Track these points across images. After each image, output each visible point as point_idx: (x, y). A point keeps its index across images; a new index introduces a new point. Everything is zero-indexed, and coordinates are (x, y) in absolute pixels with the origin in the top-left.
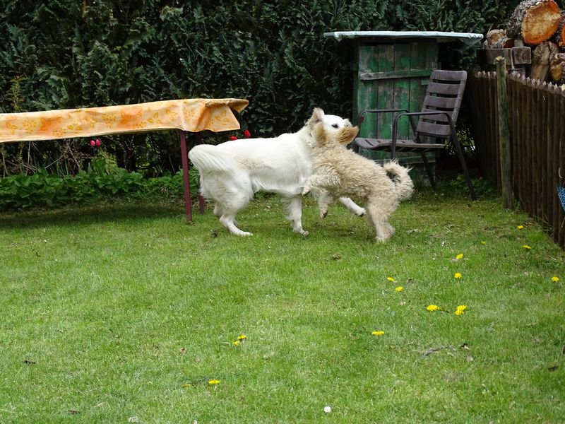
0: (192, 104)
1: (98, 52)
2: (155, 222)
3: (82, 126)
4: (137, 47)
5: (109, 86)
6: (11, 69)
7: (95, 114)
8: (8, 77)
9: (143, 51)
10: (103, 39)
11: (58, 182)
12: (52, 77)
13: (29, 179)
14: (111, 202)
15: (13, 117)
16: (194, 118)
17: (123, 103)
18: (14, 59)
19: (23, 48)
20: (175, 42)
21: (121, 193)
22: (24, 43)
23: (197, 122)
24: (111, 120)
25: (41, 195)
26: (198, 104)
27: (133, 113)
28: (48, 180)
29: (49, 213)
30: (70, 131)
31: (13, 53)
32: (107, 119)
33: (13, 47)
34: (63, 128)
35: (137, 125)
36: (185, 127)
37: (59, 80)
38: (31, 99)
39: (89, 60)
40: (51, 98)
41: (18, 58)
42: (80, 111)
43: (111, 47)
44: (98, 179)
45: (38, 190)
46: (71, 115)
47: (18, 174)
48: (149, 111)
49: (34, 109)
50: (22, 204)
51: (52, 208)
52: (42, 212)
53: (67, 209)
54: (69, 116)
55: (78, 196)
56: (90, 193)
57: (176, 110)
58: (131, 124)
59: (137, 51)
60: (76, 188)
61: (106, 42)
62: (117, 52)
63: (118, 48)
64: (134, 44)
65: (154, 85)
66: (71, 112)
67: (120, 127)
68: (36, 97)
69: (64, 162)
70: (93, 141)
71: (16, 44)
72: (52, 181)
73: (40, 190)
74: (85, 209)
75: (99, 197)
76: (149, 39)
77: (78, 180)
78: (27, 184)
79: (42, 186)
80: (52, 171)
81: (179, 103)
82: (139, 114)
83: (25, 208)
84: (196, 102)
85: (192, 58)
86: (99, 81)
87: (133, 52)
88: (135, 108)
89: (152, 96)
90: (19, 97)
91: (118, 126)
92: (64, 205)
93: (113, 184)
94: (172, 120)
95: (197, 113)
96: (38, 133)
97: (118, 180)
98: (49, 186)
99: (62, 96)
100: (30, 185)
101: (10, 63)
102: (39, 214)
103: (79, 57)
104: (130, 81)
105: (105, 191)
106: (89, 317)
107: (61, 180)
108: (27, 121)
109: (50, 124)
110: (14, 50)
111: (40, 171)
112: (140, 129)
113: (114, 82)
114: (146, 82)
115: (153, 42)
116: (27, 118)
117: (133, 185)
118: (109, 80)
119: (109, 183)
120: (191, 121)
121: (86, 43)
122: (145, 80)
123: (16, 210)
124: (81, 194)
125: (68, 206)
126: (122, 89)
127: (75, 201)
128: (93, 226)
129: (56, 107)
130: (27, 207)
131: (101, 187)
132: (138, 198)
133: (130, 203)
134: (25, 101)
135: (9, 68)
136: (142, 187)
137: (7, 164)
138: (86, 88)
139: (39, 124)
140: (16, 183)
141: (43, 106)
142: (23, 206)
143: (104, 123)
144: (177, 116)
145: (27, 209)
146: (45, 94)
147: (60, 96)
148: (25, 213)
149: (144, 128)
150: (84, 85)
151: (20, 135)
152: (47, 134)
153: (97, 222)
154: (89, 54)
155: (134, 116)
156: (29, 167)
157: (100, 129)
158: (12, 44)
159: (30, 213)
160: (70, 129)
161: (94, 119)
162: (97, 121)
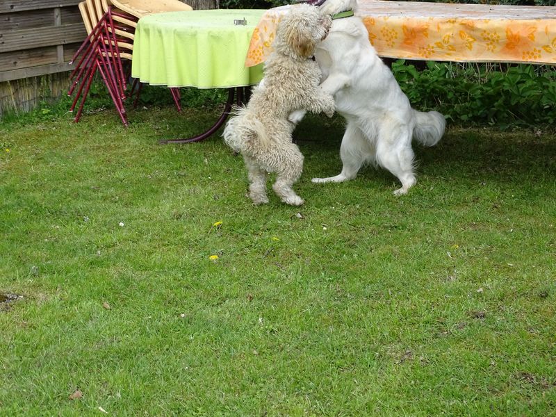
3: (454, 44)
7: (473, 28)
24: (493, 40)
32: (488, 38)
34: (431, 45)
35: (528, 53)
42: (453, 22)
46: (441, 26)
48: (546, 33)
54: (439, 28)
58: (520, 50)
66: (441, 23)
67: (505, 53)
82: (532, 37)
96: (401, 47)
108: (387, 29)
109: (415, 37)
139: (401, 35)
143: (484, 44)
149: (538, 60)
152: (413, 50)
157: (479, 53)
160: (439, 47)
161: (471, 37)
162: (475, 40)
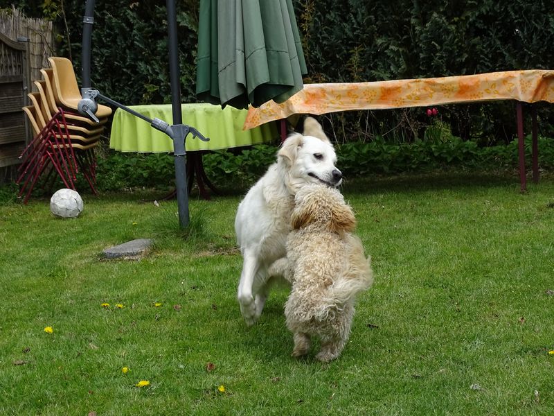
0: (529, 75)
1: (436, 23)
2: (490, 190)
3: (420, 95)
4: (474, 18)
5: (446, 57)
6: (351, 39)
7: (434, 84)
8: (348, 48)
9: (480, 23)
10: (442, 10)
11: (395, 150)
12: (391, 47)
13: (367, 145)
14: (446, 170)
15: (354, 87)
16: (531, 89)
17: (459, 73)
18: (354, 30)
19: (363, 19)
20: (512, 13)
21: (455, 161)
22: (363, 14)
23: (534, 92)
24: (449, 90)
25: (378, 162)
26: (535, 76)
27: (471, 84)
28: (385, 148)
29: (386, 179)
30: (409, 100)
31: (353, 24)
32: (445, 89)
33: (353, 18)
34: (403, 97)
35: (474, 95)
36: (522, 98)
37: (398, 50)
38: (370, 68)
39: (428, 31)
40: (389, 68)
41: (358, 29)
42: (418, 81)
43: (448, 18)
44: (433, 147)
45: (375, 157)
46: (410, 84)
47: (357, 141)
48: (487, 81)
49: (373, 79)
50: (360, 170)
51: (389, 175)
52: (380, 179)
53: (403, 175)
54: (409, 86)
55: (414, 164)
56: (425, 160)
57: (513, 82)
58: (469, 94)
59: (474, 22)
60: (412, 155)
61: (444, 13)
62: (454, 23)
63: (456, 19)
64: (471, 15)
65: (490, 56)
66: (410, 82)
67: (458, 97)
68: (375, 67)
69: (400, 130)
70: (429, 110)
71: (355, 15)
72: (389, 149)
73: (377, 158)
74: (421, 176)
75: (434, 165)
76: (487, 10)
77: (414, 147)
78: (365, 151)
79: (379, 154)
80: (389, 139)
81: (517, 74)
82: (477, 85)
83: (363, 174)
84: (534, 73)
85: (528, 30)
86: (437, 51)
87: (470, 24)
88: (472, 79)
89: (488, 67)
90: (359, 67)
91: (456, 96)
92: (401, 172)
93: (449, 153)
94: (510, 91)
95: (534, 85)
96: (378, 102)
97: (453, 148)
98: (386, 153)
99: (400, 67)
100: (368, 152)
101: (349, 33)
102: (376, 180)
103: (417, 28)
104: (466, 52)
105: (440, 159)
106: (430, 284)
107: (398, 148)
108: (368, 90)
109: (390, 94)
110: (354, 21)
111: (377, 138)
112: (477, 99)
113: (451, 52)
114: (482, 52)
115: (490, 13)
116: (368, 87)
117: (468, 153)
118: (445, 51)
119: (445, 151)
120: (528, 92)
121: (424, 14)
122: (481, 51)
123: (354, 175)
124: (417, 162)
125: (404, 173)
126: (458, 60)
127: (411, 168)
128: (429, 193)
129: (394, 77)
130: (366, 173)
131: (436, 154)
132: (472, 166)
133: (465, 171)
134: (364, 71)
135: (349, 39)
136: (477, 155)
137: (346, 131)
138: (423, 59)
139: (379, 94)
140: (355, 150)
141: (382, 75)
142: (361, 172)
143: (442, 93)
144: (514, 87)
145: (365, 175)
146: (384, 64)
147: (398, 66)
148: (362, 179)
149: (481, 99)
150: (422, 55)
151: (361, 104)
152: (386, 103)
153: (433, 189)
154: (427, 25)
155: (471, 86)
156: (366, 134)
157: (438, 99)
158: (352, 16)
159: (368, 179)
160: (408, 98)
161: (432, 90)
162: (435, 91)
